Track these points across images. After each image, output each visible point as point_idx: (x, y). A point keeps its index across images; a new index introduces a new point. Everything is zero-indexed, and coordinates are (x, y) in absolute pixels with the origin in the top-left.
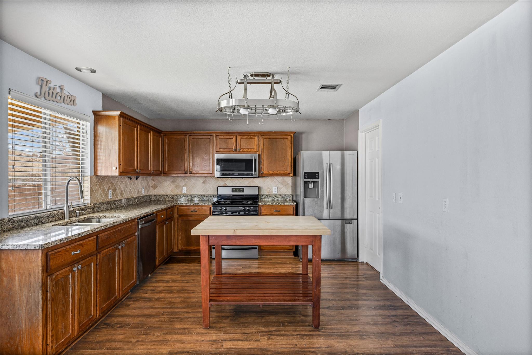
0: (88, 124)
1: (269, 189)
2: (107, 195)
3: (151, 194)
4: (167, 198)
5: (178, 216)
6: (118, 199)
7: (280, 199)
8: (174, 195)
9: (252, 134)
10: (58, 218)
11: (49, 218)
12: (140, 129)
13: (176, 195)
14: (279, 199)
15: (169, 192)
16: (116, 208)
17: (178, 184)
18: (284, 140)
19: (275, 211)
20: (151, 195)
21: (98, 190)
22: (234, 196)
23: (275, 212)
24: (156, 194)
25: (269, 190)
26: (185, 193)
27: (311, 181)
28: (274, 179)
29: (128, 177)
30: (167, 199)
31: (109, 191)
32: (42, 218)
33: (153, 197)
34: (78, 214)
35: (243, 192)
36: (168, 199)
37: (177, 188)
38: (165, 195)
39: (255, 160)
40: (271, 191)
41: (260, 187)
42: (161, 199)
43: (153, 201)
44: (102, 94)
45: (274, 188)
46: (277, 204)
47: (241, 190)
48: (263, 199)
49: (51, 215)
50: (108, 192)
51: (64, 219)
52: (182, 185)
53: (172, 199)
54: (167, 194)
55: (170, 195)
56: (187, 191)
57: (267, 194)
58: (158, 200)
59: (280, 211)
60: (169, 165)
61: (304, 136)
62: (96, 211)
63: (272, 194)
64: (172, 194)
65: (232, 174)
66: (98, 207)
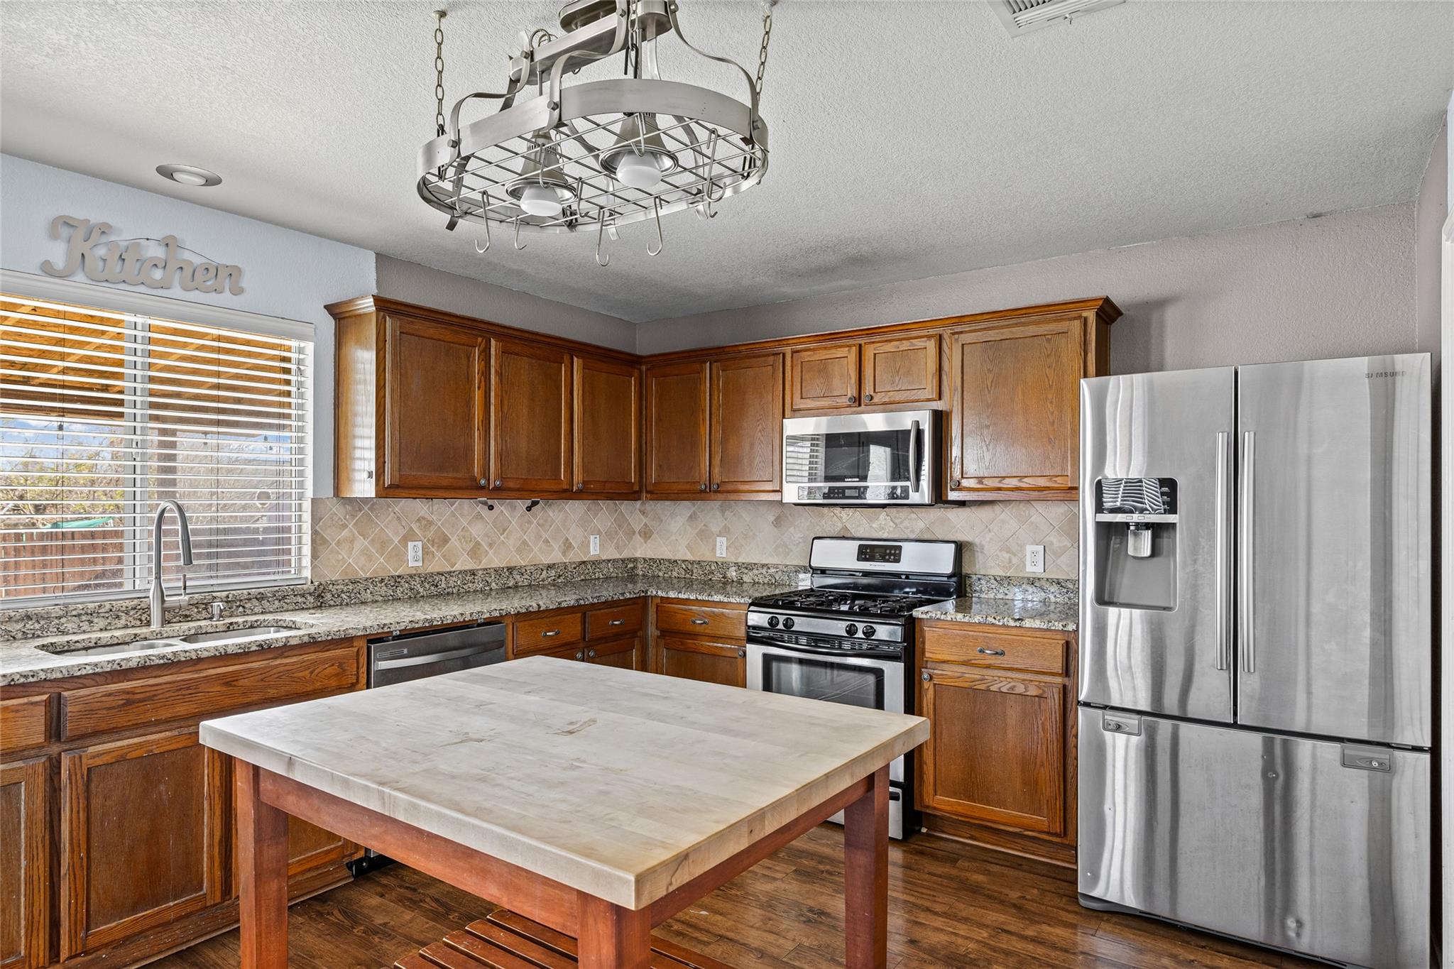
0: (309, 347)
1: (1008, 552)
2: (400, 555)
3: (638, 555)
4: (676, 569)
5: (659, 632)
6: (458, 567)
7: (1053, 599)
8: (692, 563)
9: (916, 329)
10: (140, 620)
11: (96, 620)
12: (505, 352)
13: (699, 563)
14: (1052, 597)
15: (682, 553)
16: (439, 595)
17: (705, 525)
18: (1048, 341)
19: (982, 651)
20: (635, 560)
21: (352, 541)
22: (866, 574)
23: (981, 656)
24: (648, 556)
25: (1007, 556)
26: (724, 555)
27: (1137, 525)
28: (1033, 511)
29: (480, 502)
30: (675, 574)
31: (410, 545)
32: (60, 618)
33: (641, 566)
34: (216, 611)
35: (897, 560)
36: (677, 575)
37: (701, 540)
38: (669, 561)
39: (919, 433)
40: (1015, 561)
41: (969, 544)
42: (661, 574)
43: (641, 578)
44: (376, 254)
45: (1030, 548)
46: (990, 620)
47: (890, 554)
48: (981, 591)
49: (103, 610)
50: (406, 546)
51: (148, 624)
52: (714, 528)
53: (688, 576)
54: (676, 558)
55: (684, 561)
56: (730, 550)
57: (999, 572)
58: (653, 576)
59: (1002, 654)
60: (660, 466)
61: (1172, 315)
62: (332, 603)
63: (1021, 575)
64: (689, 557)
65: (838, 493)
66: (342, 592)
